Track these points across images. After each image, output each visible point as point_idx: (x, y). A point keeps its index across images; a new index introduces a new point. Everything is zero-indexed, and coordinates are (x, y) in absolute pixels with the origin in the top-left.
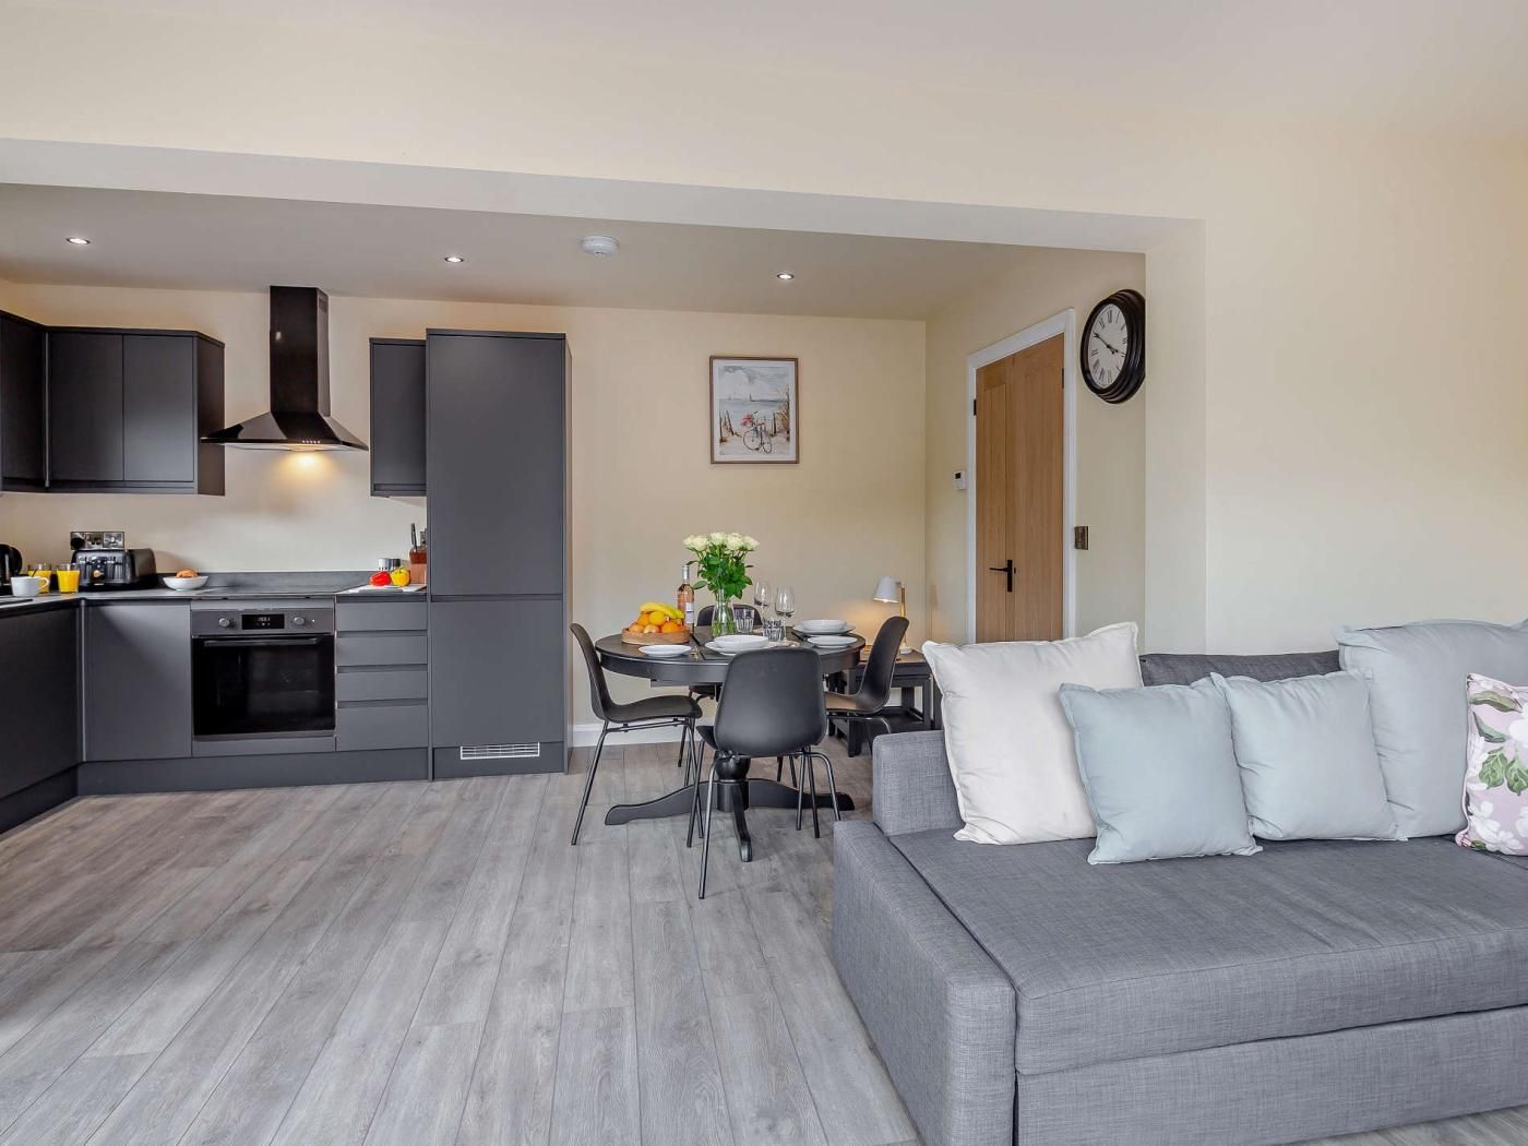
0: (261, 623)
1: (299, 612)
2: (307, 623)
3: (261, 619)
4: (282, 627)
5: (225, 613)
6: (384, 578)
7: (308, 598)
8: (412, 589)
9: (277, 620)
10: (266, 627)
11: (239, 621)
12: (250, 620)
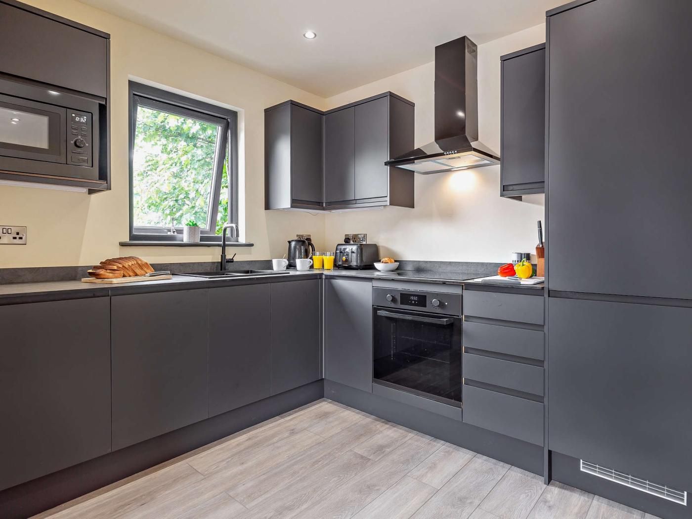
0: (412, 300)
1: (436, 295)
2: (441, 305)
3: (412, 298)
4: (425, 306)
5: (390, 291)
6: (509, 270)
7: (444, 283)
8: (531, 282)
9: (422, 299)
10: (415, 305)
11: (399, 298)
12: (405, 297)
